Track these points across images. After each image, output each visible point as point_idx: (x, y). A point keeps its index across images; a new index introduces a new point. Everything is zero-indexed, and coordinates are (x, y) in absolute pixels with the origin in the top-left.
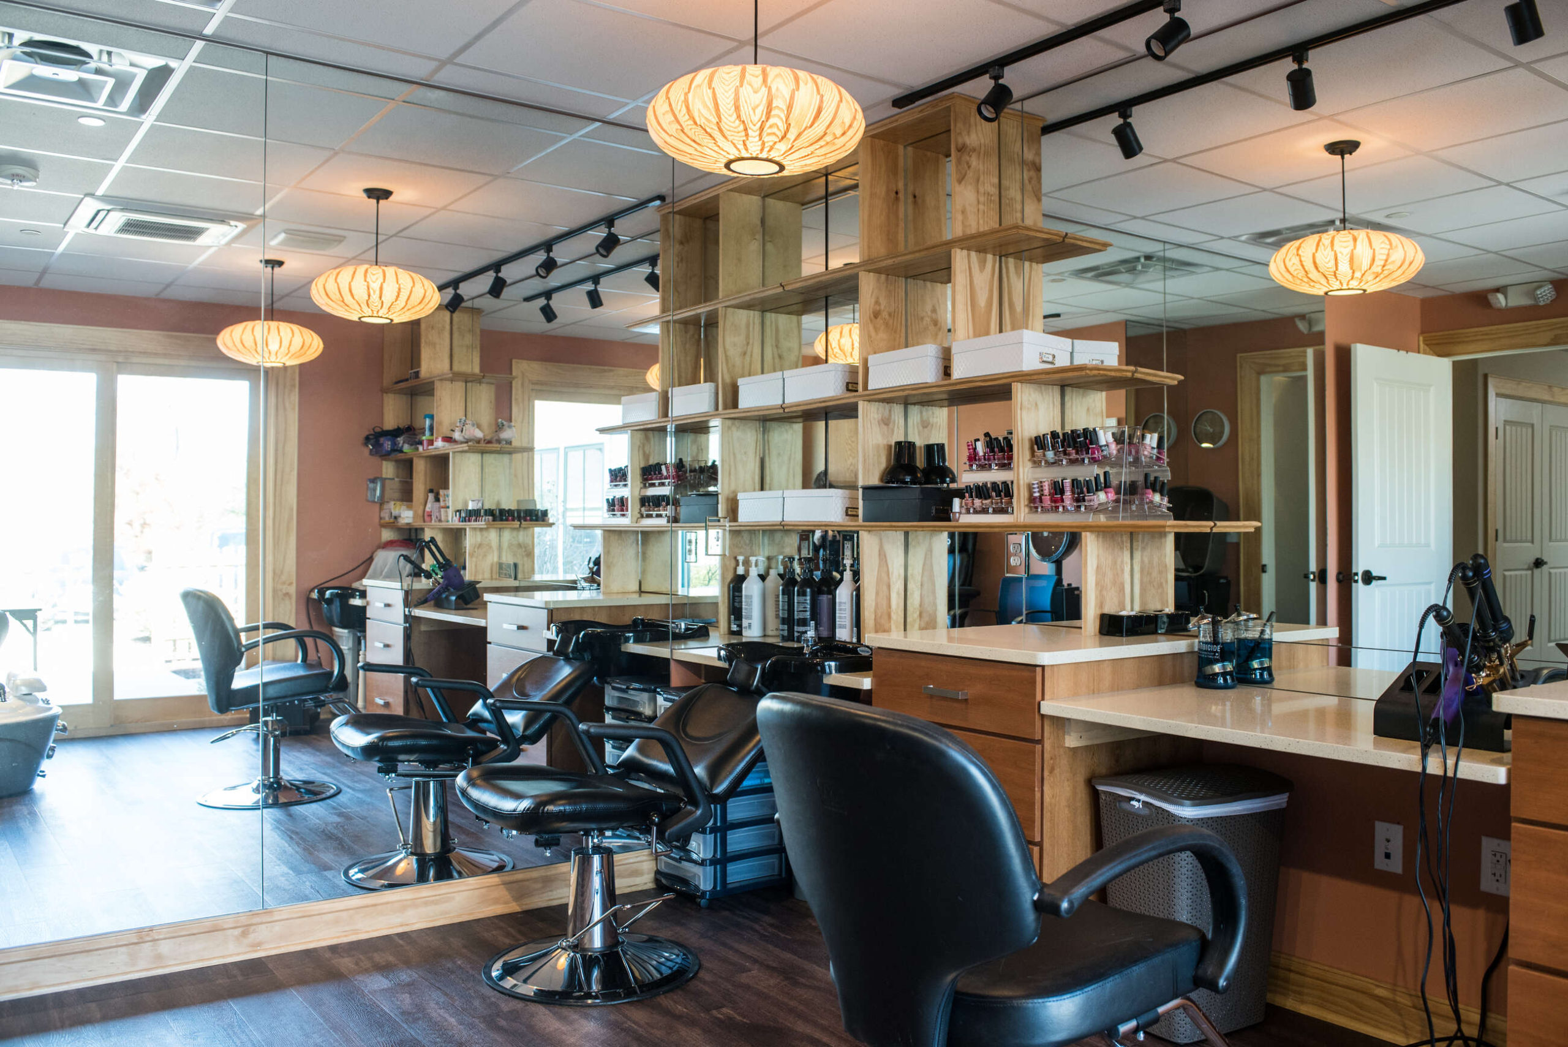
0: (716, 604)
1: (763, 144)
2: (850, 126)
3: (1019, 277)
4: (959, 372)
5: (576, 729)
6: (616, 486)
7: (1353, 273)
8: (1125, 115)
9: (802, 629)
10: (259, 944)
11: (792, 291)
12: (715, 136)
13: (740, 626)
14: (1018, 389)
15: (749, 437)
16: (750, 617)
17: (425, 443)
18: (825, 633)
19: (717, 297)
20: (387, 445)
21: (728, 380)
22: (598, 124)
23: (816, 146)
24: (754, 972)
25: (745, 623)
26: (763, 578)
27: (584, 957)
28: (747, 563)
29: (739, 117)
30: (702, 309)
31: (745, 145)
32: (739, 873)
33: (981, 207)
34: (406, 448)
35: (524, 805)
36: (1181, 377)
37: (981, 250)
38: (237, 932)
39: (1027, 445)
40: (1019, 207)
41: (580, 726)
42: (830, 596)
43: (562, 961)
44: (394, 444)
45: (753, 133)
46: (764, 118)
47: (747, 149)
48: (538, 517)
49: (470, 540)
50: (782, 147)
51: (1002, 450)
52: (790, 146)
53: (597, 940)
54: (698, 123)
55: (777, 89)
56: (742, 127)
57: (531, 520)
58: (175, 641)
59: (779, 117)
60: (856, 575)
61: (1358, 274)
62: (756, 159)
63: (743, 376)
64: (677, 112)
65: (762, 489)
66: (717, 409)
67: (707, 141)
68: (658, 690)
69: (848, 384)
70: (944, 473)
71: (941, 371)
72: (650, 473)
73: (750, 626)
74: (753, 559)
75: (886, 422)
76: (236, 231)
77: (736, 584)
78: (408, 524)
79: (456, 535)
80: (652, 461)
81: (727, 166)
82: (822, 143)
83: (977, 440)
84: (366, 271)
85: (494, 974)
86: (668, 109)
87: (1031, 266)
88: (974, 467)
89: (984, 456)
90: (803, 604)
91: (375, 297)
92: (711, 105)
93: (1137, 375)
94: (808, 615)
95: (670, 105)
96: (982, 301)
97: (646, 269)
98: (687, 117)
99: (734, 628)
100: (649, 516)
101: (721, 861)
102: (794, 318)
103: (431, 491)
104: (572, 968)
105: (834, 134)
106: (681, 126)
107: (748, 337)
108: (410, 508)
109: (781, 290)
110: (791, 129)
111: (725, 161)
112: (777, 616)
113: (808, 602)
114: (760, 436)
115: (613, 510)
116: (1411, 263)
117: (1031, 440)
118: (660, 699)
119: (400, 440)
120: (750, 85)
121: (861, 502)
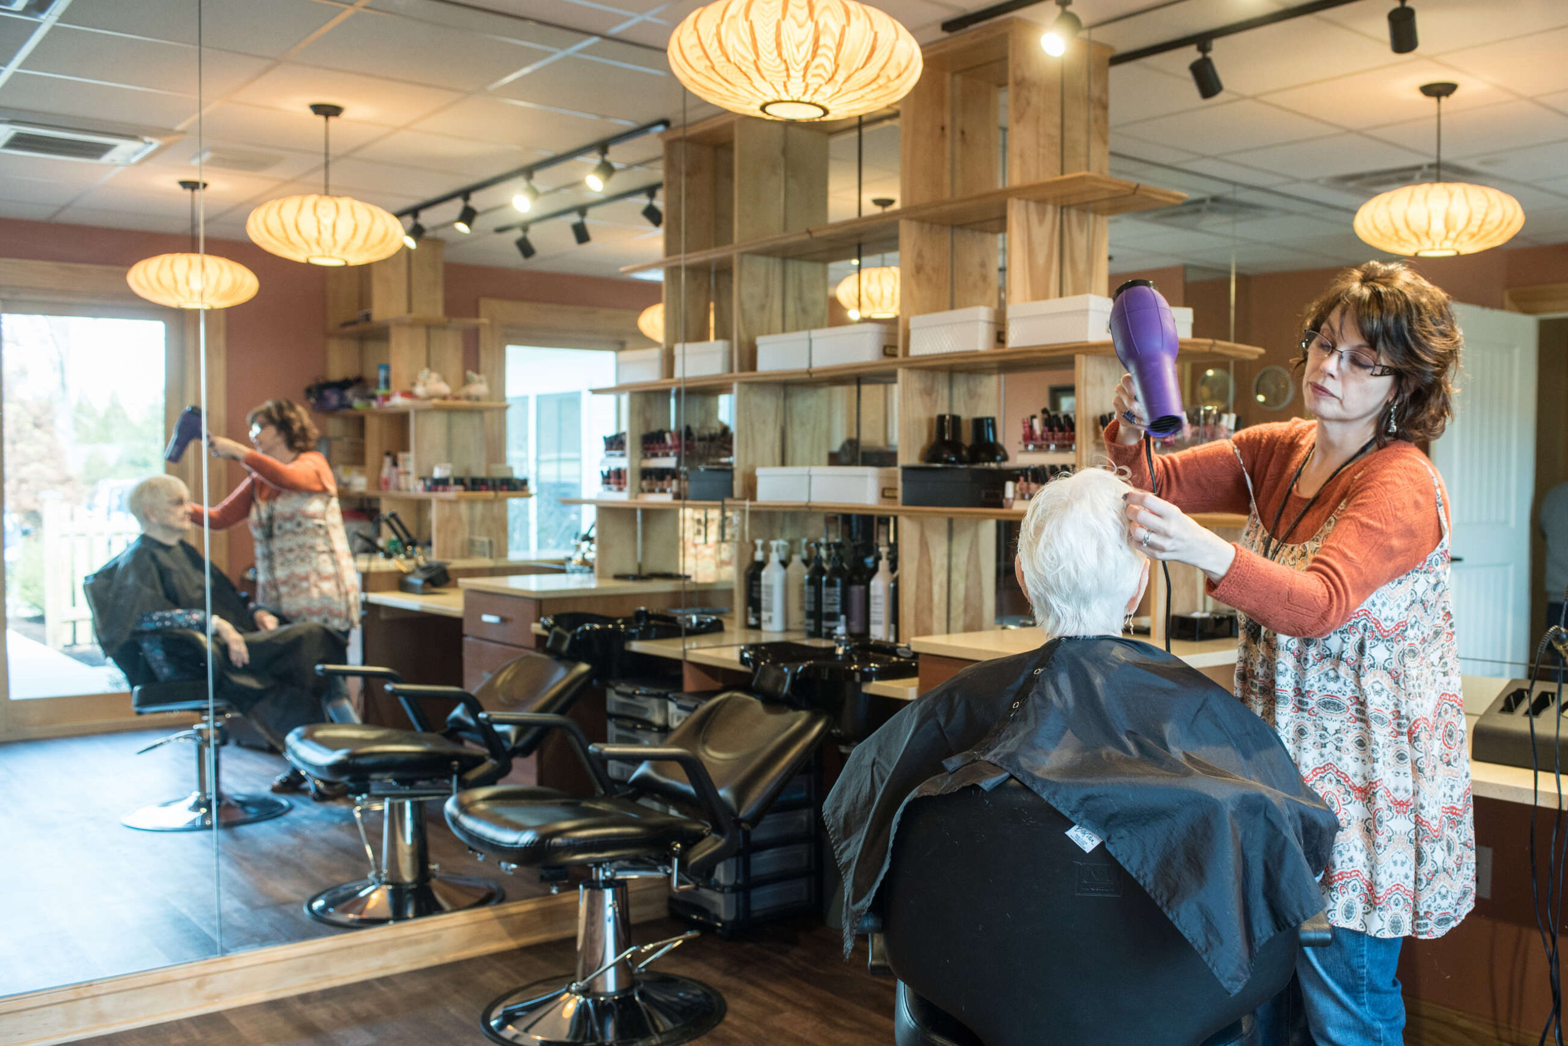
0: (730, 592)
1: (807, 86)
2: (907, 68)
3: (1082, 230)
4: (1016, 339)
5: (586, 751)
6: (611, 455)
7: (1448, 232)
8: (1204, 48)
9: (831, 624)
10: (218, 996)
11: (821, 238)
12: (751, 76)
13: (759, 619)
14: (1080, 360)
15: (768, 405)
16: (770, 610)
17: (380, 399)
18: (856, 628)
19: (731, 241)
20: (333, 399)
21: (744, 337)
22: (595, 40)
23: (867, 89)
24: (787, 1015)
25: (764, 615)
26: (785, 564)
27: (596, 1002)
28: (766, 548)
29: (780, 55)
30: (713, 255)
31: (785, 86)
32: (763, 900)
33: (1041, 150)
34: (358, 404)
35: (526, 838)
36: (1261, 351)
37: (1041, 202)
38: (191, 983)
39: (1091, 425)
40: (1082, 149)
41: (590, 748)
42: (862, 587)
43: (570, 1006)
44: (342, 398)
45: (796, 73)
46: (809, 58)
47: (787, 91)
48: (517, 486)
49: (434, 515)
50: (828, 90)
51: (1062, 429)
52: (837, 89)
53: (610, 983)
54: (732, 59)
55: (826, 25)
56: (783, 67)
57: (509, 490)
58: (74, 622)
59: (827, 57)
60: (894, 566)
61: (1452, 235)
62: (798, 102)
63: (761, 334)
64: (706, 47)
65: (783, 463)
66: (731, 370)
67: (741, 80)
68: (670, 696)
69: (885, 348)
70: (994, 451)
71: (993, 337)
72: (652, 442)
73: (770, 620)
74: (774, 544)
75: (929, 392)
76: (151, 148)
77: (753, 573)
78: (360, 493)
79: (420, 507)
80: (655, 427)
81: (763, 108)
82: (874, 86)
83: (1033, 417)
84: (315, 206)
85: (493, 1023)
86: (697, 42)
87: (1095, 218)
88: (1031, 447)
89: (1042, 436)
90: (832, 598)
91: (327, 235)
92: (747, 39)
93: (1216, 349)
94: (837, 608)
95: (699, 38)
96: (1041, 259)
97: (643, 201)
98: (719, 52)
99: (752, 621)
100: (652, 491)
101: (743, 888)
102: (820, 266)
103: (388, 454)
104: (582, 1013)
105: (888, 77)
106: (711, 61)
107: (767, 288)
108: (361, 473)
109: (806, 237)
110: (840, 71)
111: (761, 103)
112: (802, 608)
113: (839, 593)
114: (781, 403)
115: (608, 483)
116: (1509, 224)
117: (1095, 420)
118: (672, 707)
119: (349, 394)
120: (794, 18)
121: (900, 484)
